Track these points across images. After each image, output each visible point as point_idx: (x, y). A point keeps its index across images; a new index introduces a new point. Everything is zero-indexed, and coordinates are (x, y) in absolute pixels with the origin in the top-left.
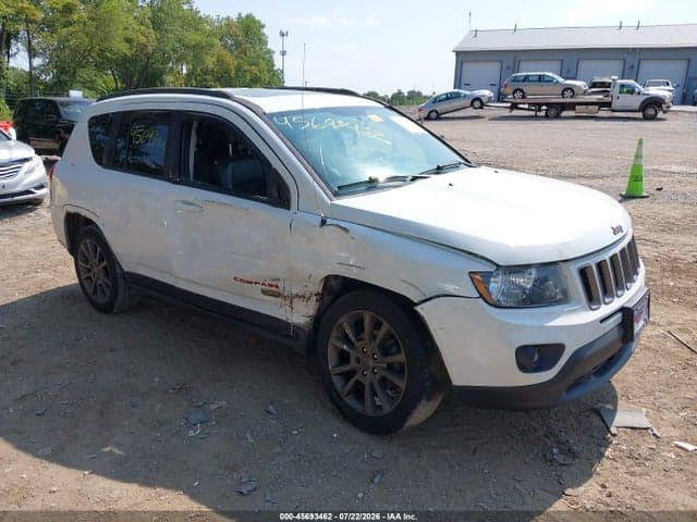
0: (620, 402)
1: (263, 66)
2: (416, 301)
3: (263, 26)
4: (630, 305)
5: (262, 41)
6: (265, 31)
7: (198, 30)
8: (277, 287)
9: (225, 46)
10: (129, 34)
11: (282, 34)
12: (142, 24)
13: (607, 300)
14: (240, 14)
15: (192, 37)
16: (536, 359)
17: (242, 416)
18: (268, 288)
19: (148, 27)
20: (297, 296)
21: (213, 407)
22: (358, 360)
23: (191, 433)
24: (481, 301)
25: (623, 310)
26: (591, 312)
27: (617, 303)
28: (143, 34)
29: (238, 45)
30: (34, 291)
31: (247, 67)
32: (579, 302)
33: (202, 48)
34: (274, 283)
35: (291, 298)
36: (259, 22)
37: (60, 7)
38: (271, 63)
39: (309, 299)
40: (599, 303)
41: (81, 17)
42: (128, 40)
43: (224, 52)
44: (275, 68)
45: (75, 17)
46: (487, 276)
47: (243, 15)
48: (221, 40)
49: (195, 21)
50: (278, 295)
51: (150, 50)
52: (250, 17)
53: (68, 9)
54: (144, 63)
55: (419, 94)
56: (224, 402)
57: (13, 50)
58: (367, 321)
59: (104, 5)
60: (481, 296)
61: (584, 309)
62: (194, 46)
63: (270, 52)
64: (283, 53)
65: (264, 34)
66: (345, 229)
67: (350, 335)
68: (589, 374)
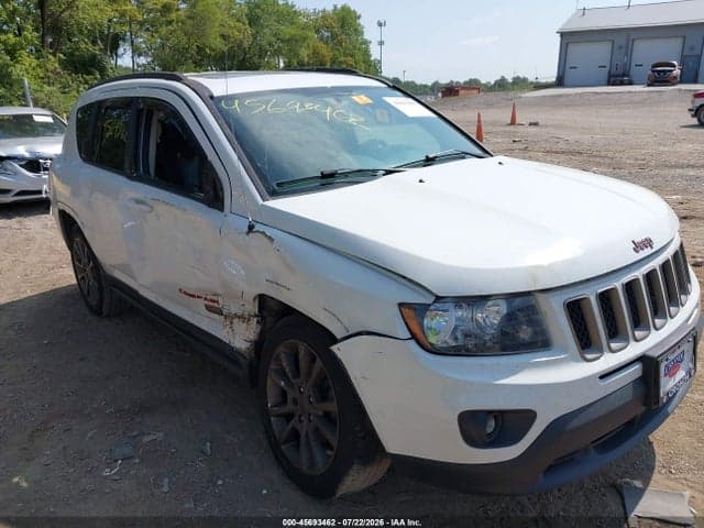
0: (656, 476)
1: (359, 57)
2: (339, 337)
3: (359, 17)
4: (655, 354)
5: (358, 31)
6: (361, 21)
7: (292, 23)
8: (217, 302)
9: (321, 39)
10: (226, 31)
11: (380, 25)
12: (238, 21)
13: (613, 345)
14: (335, 7)
15: (287, 31)
16: (489, 430)
17: (172, 454)
18: (211, 304)
19: (244, 23)
20: (236, 316)
21: (146, 439)
22: (295, 402)
23: (107, 473)
24: (413, 343)
25: (643, 359)
26: (585, 364)
27: (633, 350)
28: (239, 31)
29: (334, 36)
30: (47, 288)
31: (342, 59)
32: (564, 350)
33: (297, 41)
34: (215, 298)
35: (230, 318)
36: (355, 12)
37: (159, 7)
38: (367, 53)
39: (249, 320)
40: (601, 351)
41: (178, 16)
42: (223, 36)
43: (321, 44)
44: (372, 59)
45: (173, 16)
46: (420, 310)
47: (339, 7)
48: (317, 32)
49: (290, 15)
50: (220, 313)
51: (246, 45)
52: (346, 9)
53: (166, 9)
54: (241, 58)
55: (525, 80)
56: (161, 434)
57: (121, 51)
58: (302, 353)
59: (200, 4)
60: (413, 337)
61: (573, 359)
62: (288, 40)
63: (366, 43)
64: (381, 43)
65: (359, 25)
66: (270, 238)
67: (287, 370)
68: (586, 450)
